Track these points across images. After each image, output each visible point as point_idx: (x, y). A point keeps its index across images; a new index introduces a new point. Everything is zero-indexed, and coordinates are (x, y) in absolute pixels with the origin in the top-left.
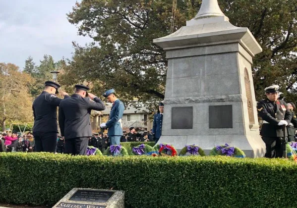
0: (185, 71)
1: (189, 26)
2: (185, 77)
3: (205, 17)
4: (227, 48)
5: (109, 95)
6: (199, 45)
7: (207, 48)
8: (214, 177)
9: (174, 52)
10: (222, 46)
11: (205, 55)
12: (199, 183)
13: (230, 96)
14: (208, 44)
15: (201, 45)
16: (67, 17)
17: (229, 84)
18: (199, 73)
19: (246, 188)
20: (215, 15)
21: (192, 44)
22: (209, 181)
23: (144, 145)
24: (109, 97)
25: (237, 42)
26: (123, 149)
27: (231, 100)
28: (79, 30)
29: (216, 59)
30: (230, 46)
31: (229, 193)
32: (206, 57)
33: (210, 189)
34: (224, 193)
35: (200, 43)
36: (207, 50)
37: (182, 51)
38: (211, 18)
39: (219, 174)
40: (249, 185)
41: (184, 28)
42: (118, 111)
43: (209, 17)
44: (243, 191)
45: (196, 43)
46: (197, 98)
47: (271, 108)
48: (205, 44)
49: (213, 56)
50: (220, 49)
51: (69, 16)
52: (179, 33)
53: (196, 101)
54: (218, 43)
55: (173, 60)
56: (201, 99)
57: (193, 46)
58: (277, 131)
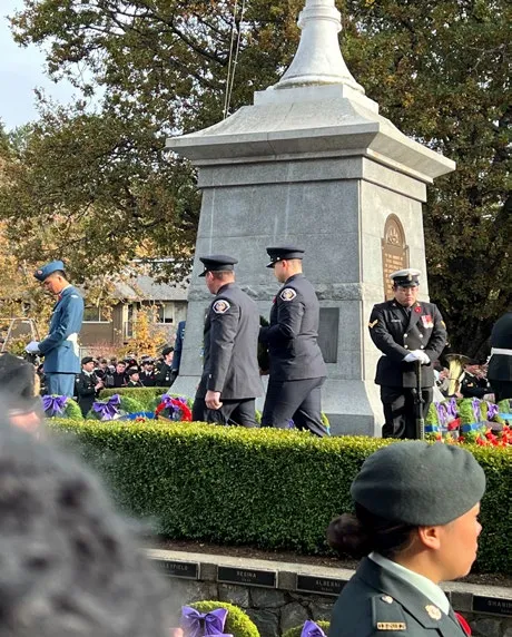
0: (241, 220)
1: (258, 107)
2: (239, 235)
3: (297, 84)
4: (337, 169)
5: (48, 275)
6: (273, 158)
7: (292, 166)
8: (153, 460)
9: (216, 172)
10: (327, 163)
11: (287, 183)
12: (128, 470)
13: (336, 285)
14: (293, 158)
15: (278, 159)
16: (10, 23)
17: (336, 257)
18: (272, 226)
19: (202, 479)
20: (323, 79)
21: (259, 155)
22: (144, 467)
23: (119, 397)
24: (48, 279)
25: (362, 156)
26: (70, 405)
27: (337, 296)
28: (48, 59)
29: (310, 193)
30: (343, 164)
31: (175, 488)
32: (289, 188)
33: (146, 481)
34: (166, 488)
35: (276, 154)
36: (291, 172)
37: (235, 170)
38: (313, 87)
39: (162, 455)
40: (207, 475)
41: (245, 109)
42: (67, 316)
43: (308, 83)
44: (198, 486)
45: (265, 154)
46: (262, 288)
47: (398, 321)
48: (287, 157)
49: (305, 187)
50: (320, 171)
51: (14, 22)
52: (232, 123)
53: (260, 295)
54: (316, 156)
55: (214, 192)
56: (271, 290)
57: (261, 159)
58: (404, 375)
